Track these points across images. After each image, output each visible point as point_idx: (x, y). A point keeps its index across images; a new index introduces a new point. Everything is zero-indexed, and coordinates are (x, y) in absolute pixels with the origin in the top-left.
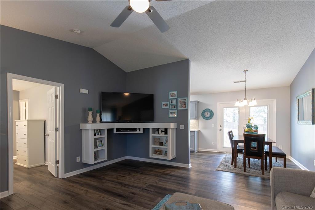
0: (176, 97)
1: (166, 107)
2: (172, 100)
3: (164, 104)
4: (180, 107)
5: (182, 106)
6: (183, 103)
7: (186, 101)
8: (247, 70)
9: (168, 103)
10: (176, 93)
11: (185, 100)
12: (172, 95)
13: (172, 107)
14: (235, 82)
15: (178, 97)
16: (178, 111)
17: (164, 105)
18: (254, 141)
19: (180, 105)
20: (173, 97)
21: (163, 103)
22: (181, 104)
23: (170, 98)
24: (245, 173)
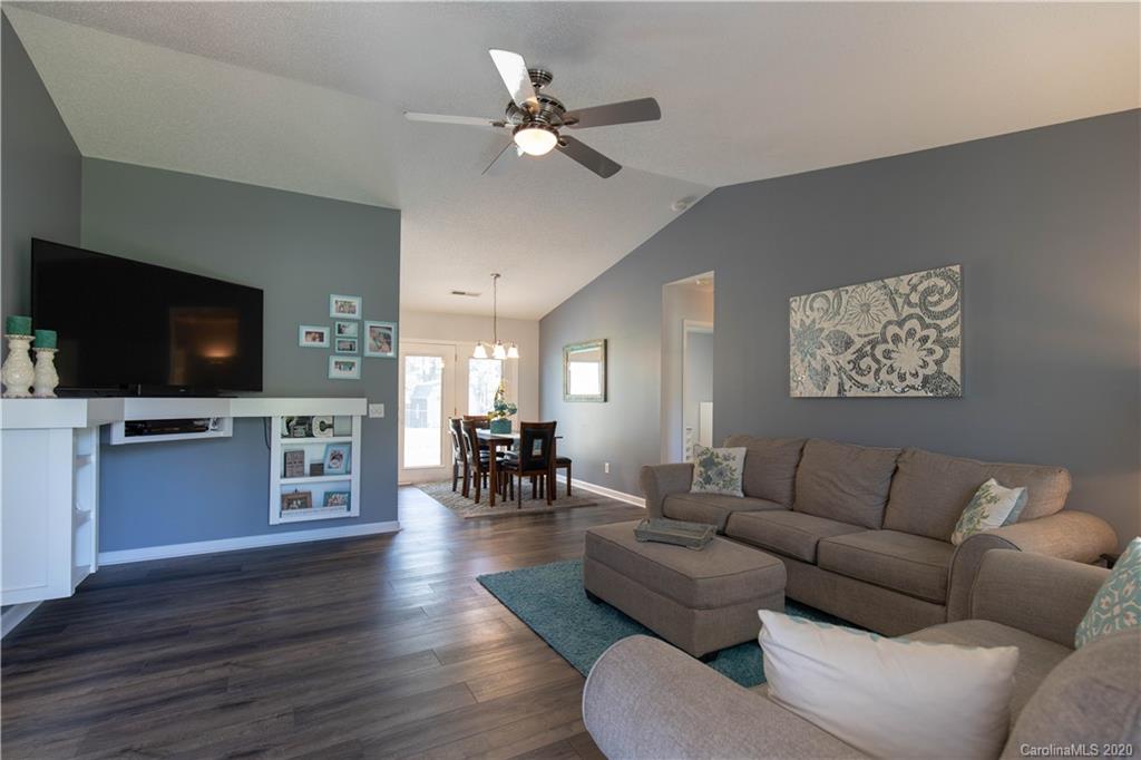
0: (357, 316)
1: (317, 344)
2: (342, 324)
3: (308, 333)
4: (371, 349)
5: (380, 348)
6: (382, 339)
7: (393, 334)
8: (498, 275)
9: (326, 331)
10: (357, 302)
11: (390, 329)
12: (342, 306)
13: (342, 346)
14: (454, 293)
15: (366, 315)
16: (366, 361)
17: (310, 337)
18: (538, 438)
19: (372, 341)
20: (343, 312)
21: (304, 330)
22: (374, 339)
23: (334, 313)
24: (523, 510)
